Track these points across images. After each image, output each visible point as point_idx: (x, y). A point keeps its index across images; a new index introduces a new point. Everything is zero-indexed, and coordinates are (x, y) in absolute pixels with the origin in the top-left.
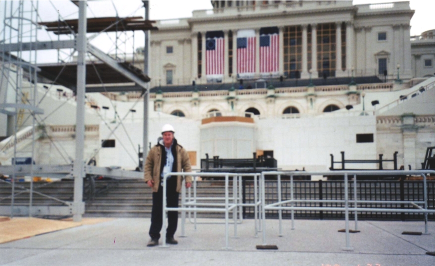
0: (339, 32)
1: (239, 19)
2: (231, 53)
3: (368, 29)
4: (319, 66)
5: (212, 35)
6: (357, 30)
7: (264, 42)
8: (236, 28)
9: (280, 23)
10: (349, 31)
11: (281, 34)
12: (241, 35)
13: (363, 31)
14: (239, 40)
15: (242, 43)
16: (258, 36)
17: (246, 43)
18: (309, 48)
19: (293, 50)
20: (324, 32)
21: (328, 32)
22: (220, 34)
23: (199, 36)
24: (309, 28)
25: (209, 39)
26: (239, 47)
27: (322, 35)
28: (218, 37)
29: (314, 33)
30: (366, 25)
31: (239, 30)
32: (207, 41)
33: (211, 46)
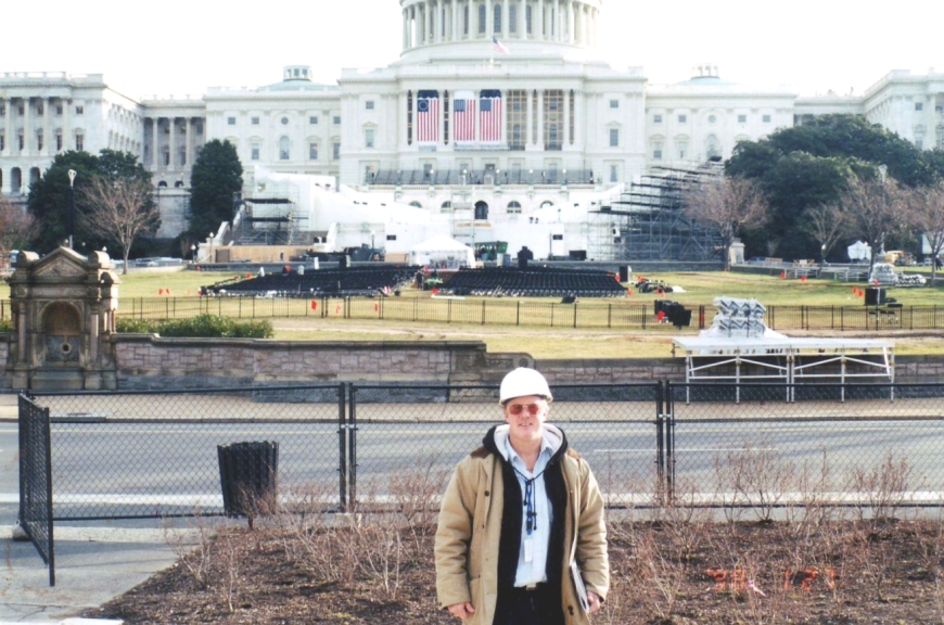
0: (567, 99)
1: (457, 78)
2: (446, 116)
3: (599, 95)
4: (545, 137)
5: (424, 94)
6: (587, 95)
7: (485, 107)
8: (453, 88)
9: (503, 86)
10: (578, 99)
11: (504, 98)
12: (458, 96)
13: (594, 97)
14: (456, 101)
15: (460, 106)
16: (478, 99)
17: (463, 106)
18: (535, 116)
19: (516, 117)
20: (551, 100)
21: (555, 100)
22: (433, 94)
23: (410, 94)
24: (535, 93)
25: (421, 99)
26: (456, 110)
27: (549, 102)
28: (431, 96)
29: (540, 99)
30: (598, 91)
31: (456, 90)
32: (419, 101)
33: (423, 107)
